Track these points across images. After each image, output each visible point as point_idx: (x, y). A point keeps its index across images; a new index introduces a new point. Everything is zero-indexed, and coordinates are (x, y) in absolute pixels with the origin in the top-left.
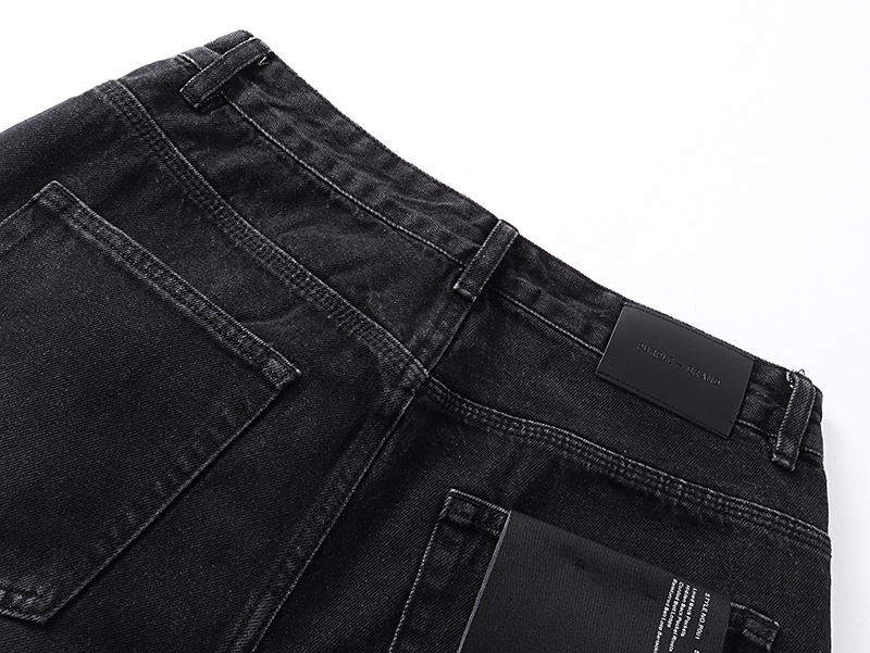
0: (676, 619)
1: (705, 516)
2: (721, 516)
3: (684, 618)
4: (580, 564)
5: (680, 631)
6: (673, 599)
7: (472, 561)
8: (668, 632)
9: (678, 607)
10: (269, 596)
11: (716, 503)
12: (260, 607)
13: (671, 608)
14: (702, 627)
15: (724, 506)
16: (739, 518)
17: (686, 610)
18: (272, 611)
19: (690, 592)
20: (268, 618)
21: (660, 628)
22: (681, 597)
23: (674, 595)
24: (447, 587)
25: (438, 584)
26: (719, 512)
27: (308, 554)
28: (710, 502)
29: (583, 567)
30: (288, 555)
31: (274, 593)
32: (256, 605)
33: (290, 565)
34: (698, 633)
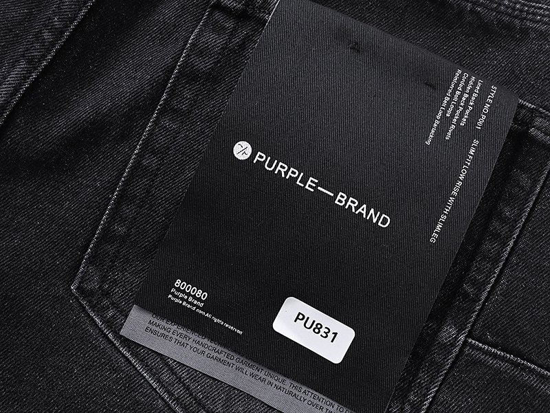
0: (456, 108)
1: (500, 21)
2: (517, 22)
3: (465, 108)
4: (356, 48)
5: (459, 120)
6: (455, 89)
7: (242, 46)
8: (446, 122)
9: (460, 97)
10: (23, 64)
11: (514, 9)
12: (13, 74)
13: (452, 98)
14: (484, 117)
15: (521, 11)
16: (538, 22)
17: (468, 100)
18: (25, 78)
19: (475, 84)
20: (20, 85)
21: (438, 117)
22: (464, 88)
23: (457, 85)
24: (213, 69)
25: (204, 65)
26: (516, 17)
27: (67, 26)
28: (507, 7)
29: (358, 51)
30: (45, 26)
31: (29, 62)
32: (8, 72)
33: (46, 35)
34: (480, 123)
